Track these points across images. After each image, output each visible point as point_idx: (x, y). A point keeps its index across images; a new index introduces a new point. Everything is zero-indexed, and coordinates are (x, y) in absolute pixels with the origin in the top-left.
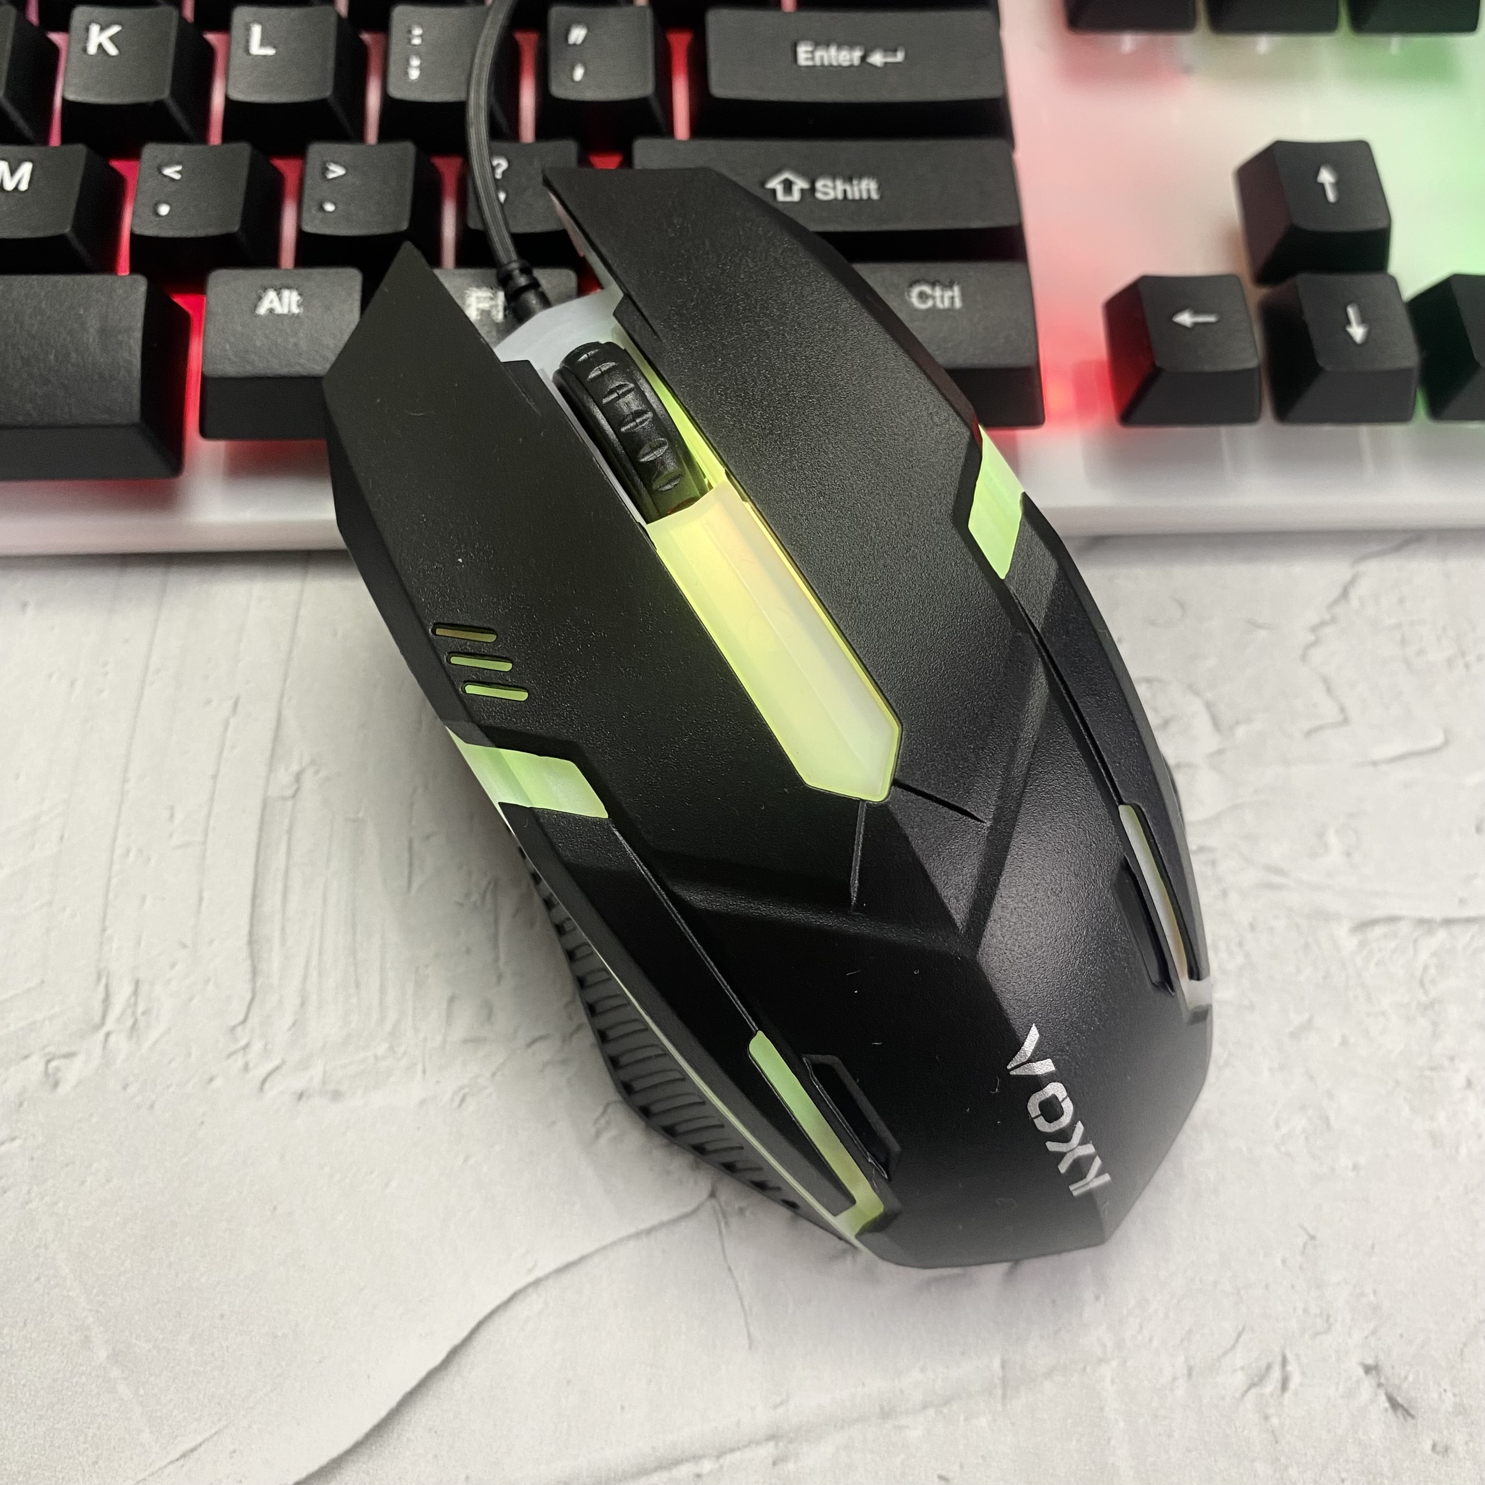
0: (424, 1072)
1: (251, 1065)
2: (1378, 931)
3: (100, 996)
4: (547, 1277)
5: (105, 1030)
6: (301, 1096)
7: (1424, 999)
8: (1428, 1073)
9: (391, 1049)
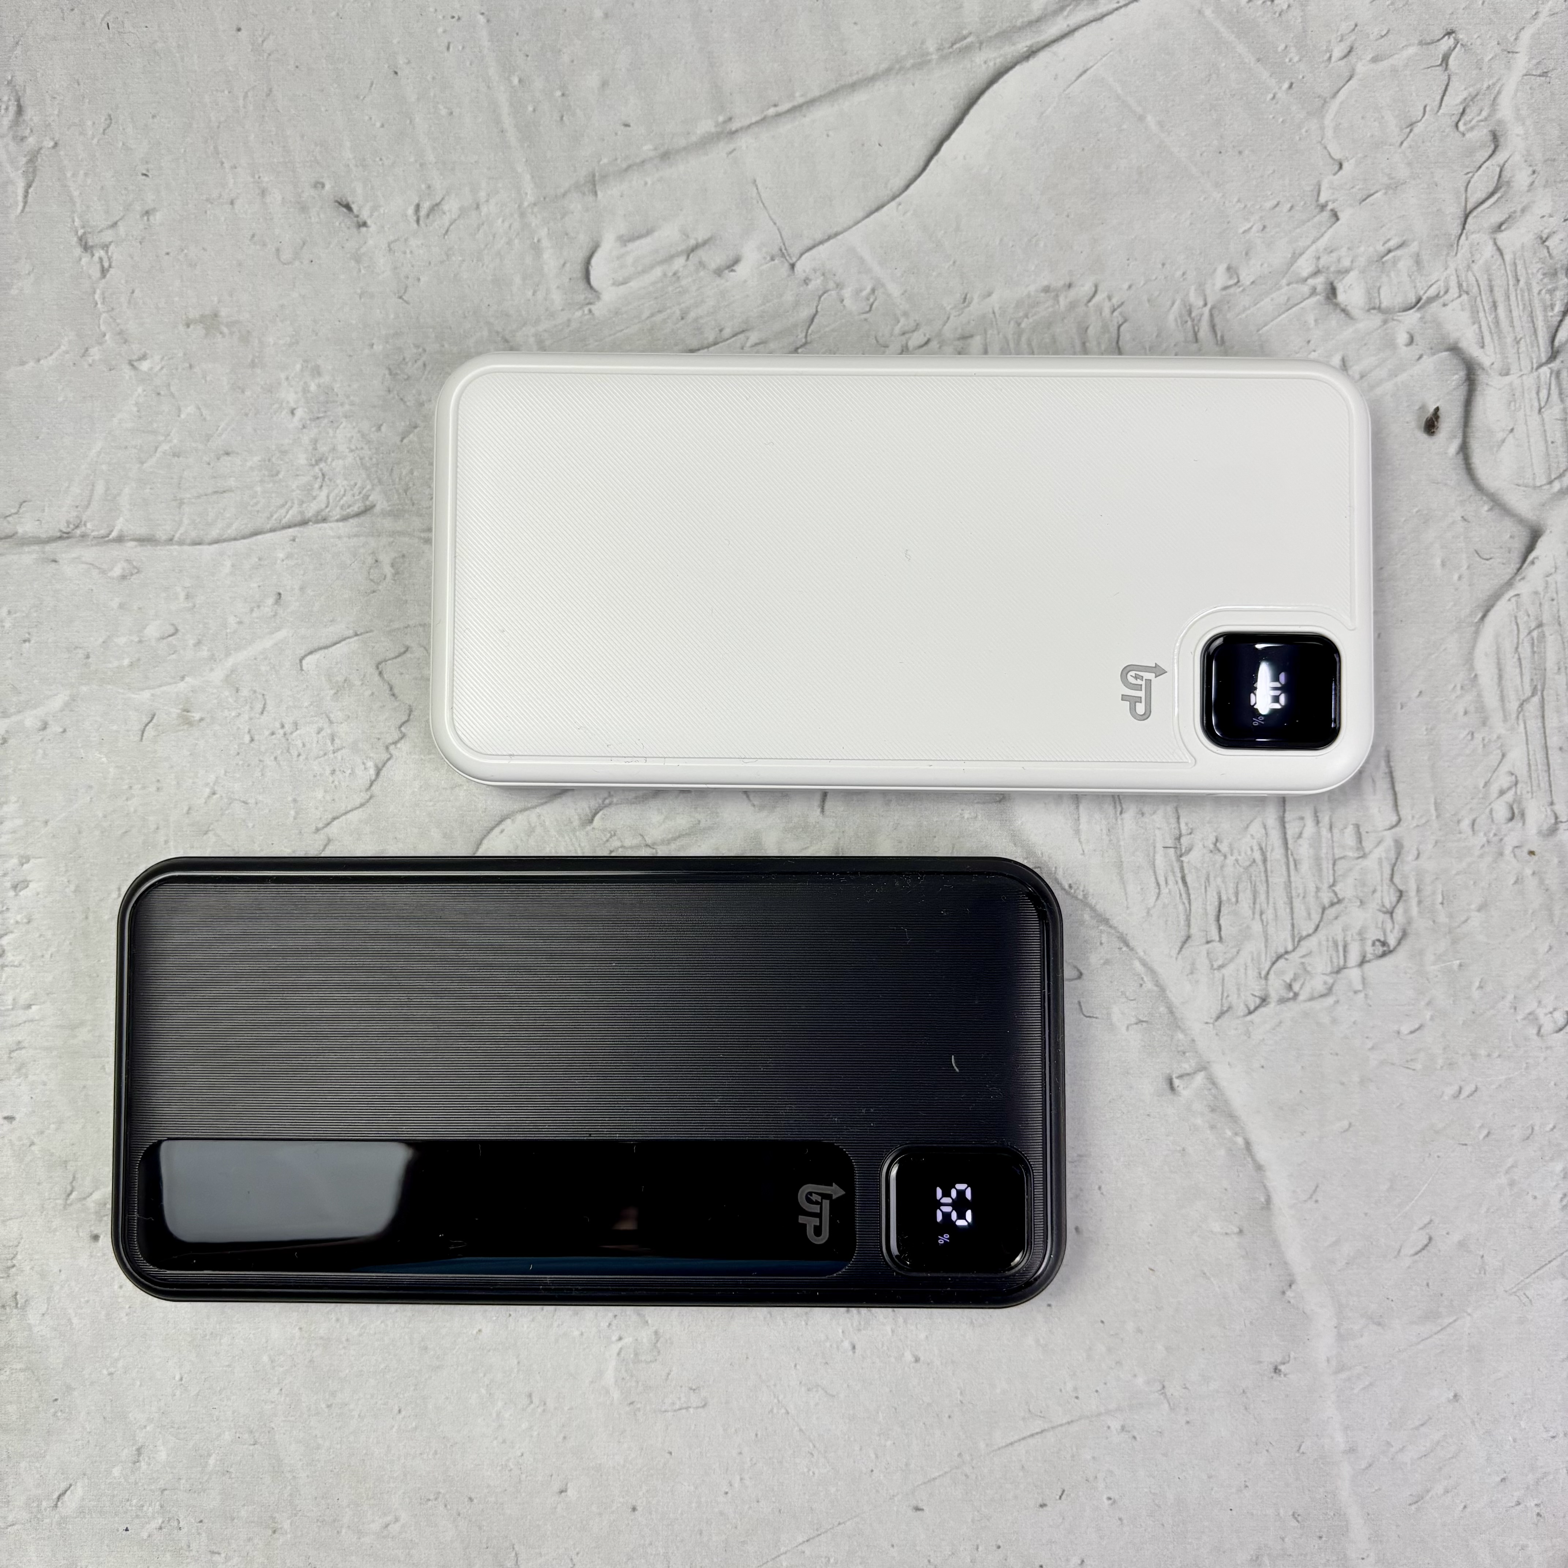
0: (994, 313)
1: (1107, 300)
2: (356, 508)
3: (1218, 328)
4: (888, 202)
5: (1209, 306)
6: (1070, 286)
7: (322, 465)
8: (321, 415)
9: (1019, 324)
